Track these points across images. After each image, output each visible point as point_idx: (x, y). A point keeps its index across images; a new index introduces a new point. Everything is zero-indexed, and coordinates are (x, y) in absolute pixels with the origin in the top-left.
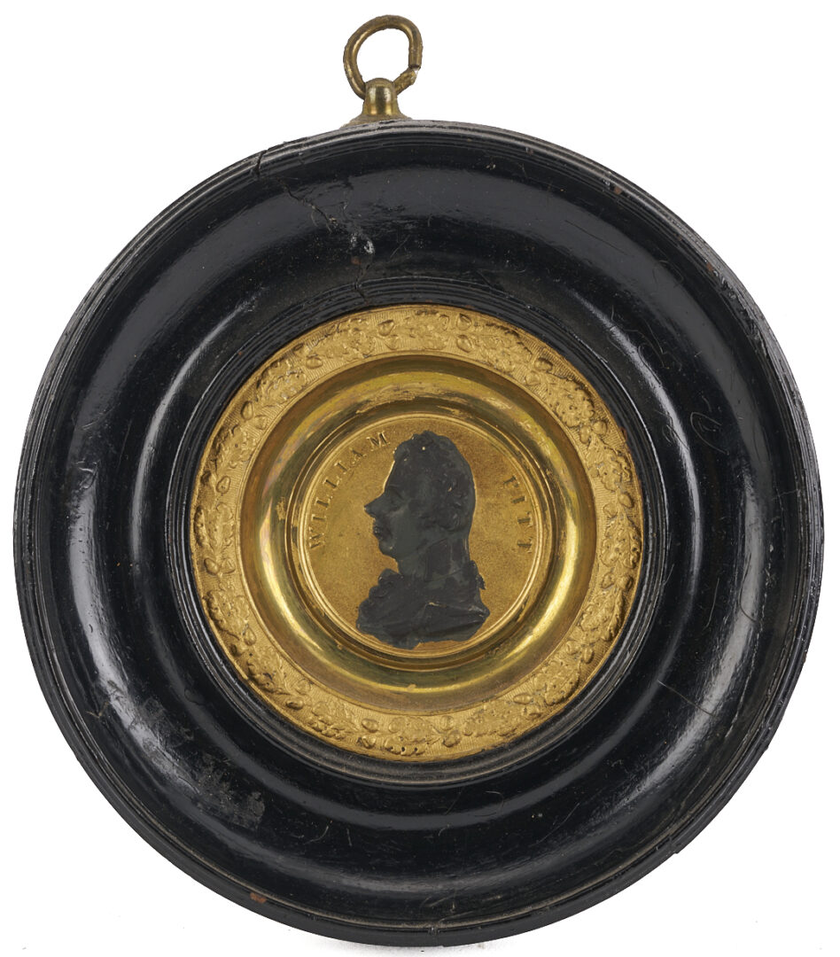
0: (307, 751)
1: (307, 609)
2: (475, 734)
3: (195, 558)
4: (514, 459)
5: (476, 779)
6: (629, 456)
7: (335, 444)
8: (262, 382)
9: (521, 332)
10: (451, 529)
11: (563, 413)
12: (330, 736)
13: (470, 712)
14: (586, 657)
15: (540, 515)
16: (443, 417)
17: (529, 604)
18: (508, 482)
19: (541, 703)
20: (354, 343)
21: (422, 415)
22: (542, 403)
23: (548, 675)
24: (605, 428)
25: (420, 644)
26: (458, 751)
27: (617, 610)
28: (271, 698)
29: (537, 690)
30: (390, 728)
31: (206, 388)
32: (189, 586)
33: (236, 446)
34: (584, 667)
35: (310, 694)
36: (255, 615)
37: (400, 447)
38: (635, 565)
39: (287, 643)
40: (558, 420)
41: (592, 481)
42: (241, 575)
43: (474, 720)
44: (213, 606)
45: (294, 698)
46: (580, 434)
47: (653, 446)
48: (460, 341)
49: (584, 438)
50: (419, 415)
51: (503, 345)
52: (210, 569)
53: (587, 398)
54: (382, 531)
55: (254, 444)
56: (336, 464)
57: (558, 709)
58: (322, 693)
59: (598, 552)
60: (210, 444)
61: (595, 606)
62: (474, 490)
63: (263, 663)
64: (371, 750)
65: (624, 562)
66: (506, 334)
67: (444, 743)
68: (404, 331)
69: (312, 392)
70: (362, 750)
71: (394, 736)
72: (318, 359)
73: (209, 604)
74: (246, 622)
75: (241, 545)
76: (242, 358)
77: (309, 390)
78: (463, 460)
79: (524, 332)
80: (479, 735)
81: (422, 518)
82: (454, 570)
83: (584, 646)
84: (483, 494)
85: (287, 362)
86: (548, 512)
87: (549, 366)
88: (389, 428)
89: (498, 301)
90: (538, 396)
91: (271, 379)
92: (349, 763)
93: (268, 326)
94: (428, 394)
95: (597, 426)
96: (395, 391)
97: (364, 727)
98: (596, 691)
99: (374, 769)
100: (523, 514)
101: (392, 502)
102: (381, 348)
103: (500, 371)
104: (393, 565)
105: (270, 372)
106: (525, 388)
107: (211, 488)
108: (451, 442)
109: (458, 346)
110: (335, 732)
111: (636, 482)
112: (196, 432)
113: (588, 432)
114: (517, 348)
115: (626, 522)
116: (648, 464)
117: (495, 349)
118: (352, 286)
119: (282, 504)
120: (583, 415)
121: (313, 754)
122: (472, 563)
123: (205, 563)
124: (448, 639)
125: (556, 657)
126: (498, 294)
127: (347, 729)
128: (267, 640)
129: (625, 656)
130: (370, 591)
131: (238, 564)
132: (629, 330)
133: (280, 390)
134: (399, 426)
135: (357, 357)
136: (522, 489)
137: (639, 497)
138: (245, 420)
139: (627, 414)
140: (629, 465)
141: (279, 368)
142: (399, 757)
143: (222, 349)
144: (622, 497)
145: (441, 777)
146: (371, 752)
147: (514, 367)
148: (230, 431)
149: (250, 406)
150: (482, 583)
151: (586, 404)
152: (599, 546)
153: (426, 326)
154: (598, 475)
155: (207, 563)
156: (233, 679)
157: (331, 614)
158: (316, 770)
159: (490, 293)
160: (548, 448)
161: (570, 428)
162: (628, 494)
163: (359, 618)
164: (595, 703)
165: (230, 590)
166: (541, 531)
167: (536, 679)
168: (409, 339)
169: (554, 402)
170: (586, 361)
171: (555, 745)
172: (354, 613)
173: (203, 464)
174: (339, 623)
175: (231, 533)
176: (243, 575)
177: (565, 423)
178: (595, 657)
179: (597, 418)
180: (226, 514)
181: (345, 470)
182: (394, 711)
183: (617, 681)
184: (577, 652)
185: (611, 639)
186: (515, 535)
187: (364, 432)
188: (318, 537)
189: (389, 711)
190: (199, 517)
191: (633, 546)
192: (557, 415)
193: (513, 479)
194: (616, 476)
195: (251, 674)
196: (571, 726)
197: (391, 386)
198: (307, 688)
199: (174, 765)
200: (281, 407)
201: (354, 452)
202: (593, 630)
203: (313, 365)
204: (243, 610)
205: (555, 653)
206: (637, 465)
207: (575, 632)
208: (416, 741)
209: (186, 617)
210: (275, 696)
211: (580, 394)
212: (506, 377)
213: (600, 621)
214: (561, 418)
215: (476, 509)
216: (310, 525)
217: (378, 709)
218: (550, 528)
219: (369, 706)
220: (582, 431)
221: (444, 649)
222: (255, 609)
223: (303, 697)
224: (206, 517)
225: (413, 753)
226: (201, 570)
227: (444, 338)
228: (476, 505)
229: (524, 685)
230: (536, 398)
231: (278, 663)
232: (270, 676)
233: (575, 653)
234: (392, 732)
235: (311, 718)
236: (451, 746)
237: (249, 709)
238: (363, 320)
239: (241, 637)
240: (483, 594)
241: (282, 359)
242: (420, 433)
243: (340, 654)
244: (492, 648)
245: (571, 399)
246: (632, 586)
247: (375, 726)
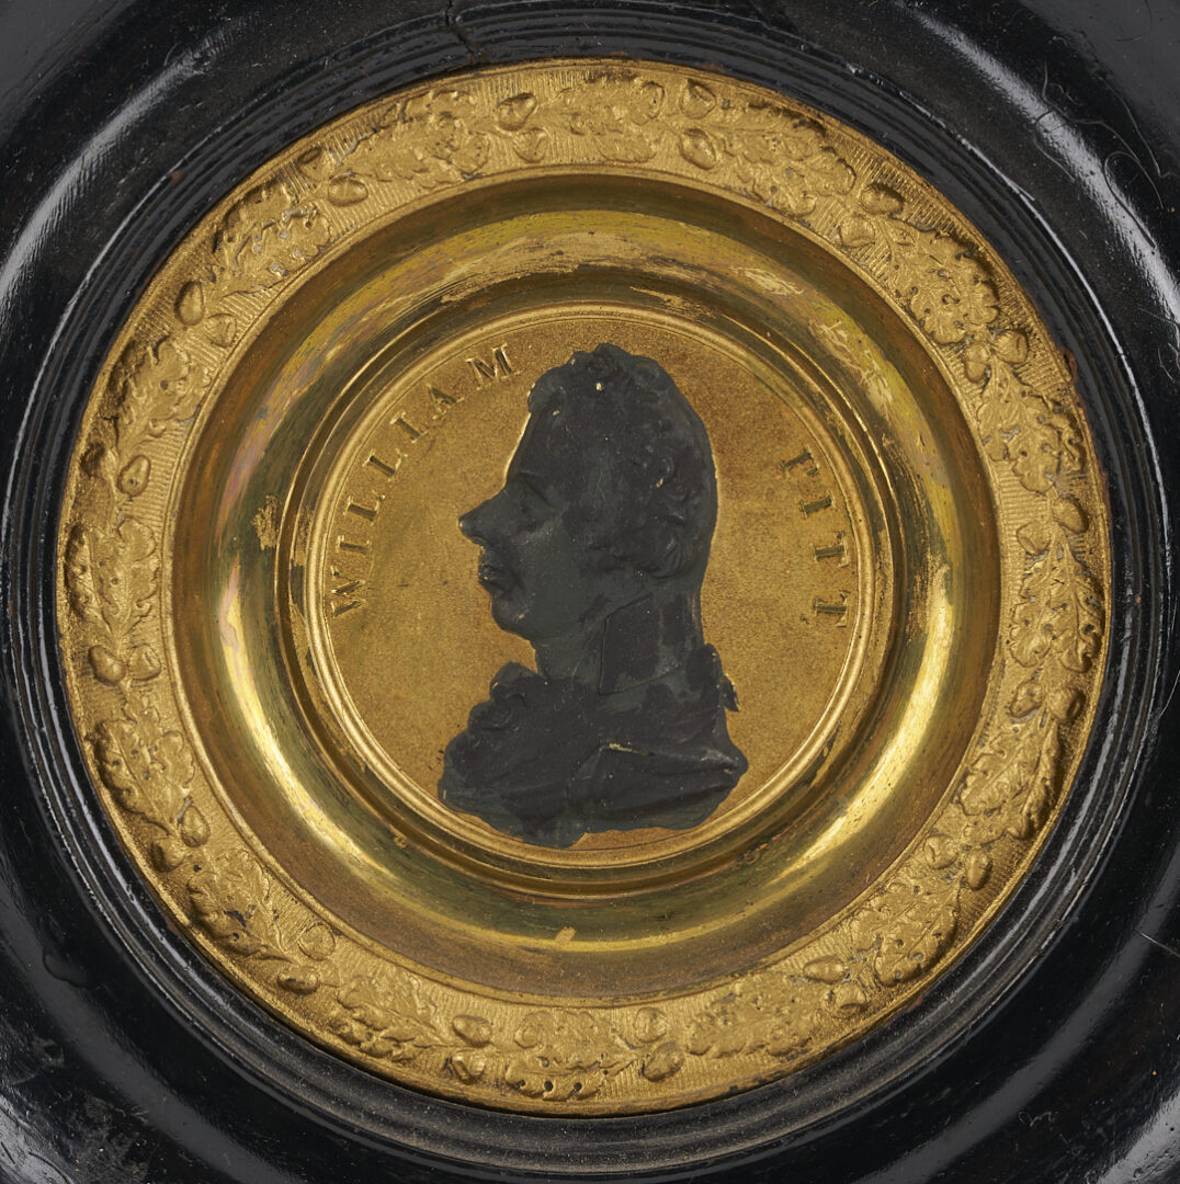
0: (327, 1096)
1: (325, 755)
2: (715, 1049)
3: (67, 645)
4: (806, 411)
5: (718, 1161)
6: (1080, 414)
7: (391, 375)
8: (225, 238)
9: (832, 124)
10: (662, 573)
11: (927, 311)
12: (379, 1055)
13: (702, 1001)
14: (973, 876)
15: (866, 540)
16: (645, 314)
17: (839, 746)
18: (793, 463)
19: (868, 980)
20: (443, 148)
21: (596, 308)
22: (878, 288)
23: (883, 916)
24: (1022, 349)
25: (586, 836)
26: (674, 1092)
27: (1045, 768)
28: (242, 967)
29: (860, 950)
30: (518, 1036)
31: (94, 257)
32: (54, 714)
33: (164, 385)
34: (969, 898)
35: (333, 958)
36: (207, 777)
37: (542, 381)
38: (1088, 664)
39: (280, 837)
40: (915, 329)
41: (990, 468)
42: (173, 685)
43: (712, 1019)
44: (110, 756)
45: (295, 967)
46: (964, 361)
47: (1138, 396)
48: (687, 143)
49: (975, 369)
50: (589, 308)
51: (788, 154)
52: (102, 670)
53: (982, 277)
54: (502, 577)
55: (206, 381)
56: (393, 421)
57: (907, 995)
58: (360, 955)
59: (1004, 632)
60: (102, 382)
61: (995, 759)
62: (714, 483)
63: (224, 888)
64: (474, 1088)
65: (1064, 656)
66: (795, 126)
67: (642, 1072)
68: (559, 120)
69: (341, 258)
70: (453, 1087)
71: (527, 1056)
72: (357, 183)
73: (99, 751)
74: (185, 792)
75: (174, 615)
76: (182, 186)
77: (333, 254)
78: (689, 413)
79: (838, 124)
80: (723, 1054)
81: (594, 548)
82: (667, 668)
83: (967, 848)
84: (735, 492)
85: (284, 189)
86: (885, 534)
87: (895, 203)
88: (518, 339)
89: (779, 55)
90: (870, 272)
91: (245, 230)
92: (424, 1123)
93: (242, 111)
94: (608, 258)
95: (1005, 342)
96: (532, 250)
97: (459, 1034)
98: (997, 959)
99: (482, 1136)
100: (827, 539)
101: (525, 510)
102: (504, 158)
103: (781, 212)
104: (525, 653)
105: (243, 215)
106: (838, 254)
107: (104, 482)
108: (662, 371)
109: (684, 155)
110: (390, 1045)
111: (1093, 470)
112: (71, 358)
113: (984, 355)
114: (820, 159)
115: (1067, 565)
116: (1127, 439)
117: (771, 163)
118: (439, 19)
119: (268, 512)
120: (972, 317)
121: (341, 1102)
122: (709, 650)
123: (90, 659)
124: (651, 826)
125: (903, 876)
126: (782, 39)
127: (419, 1039)
128: (234, 833)
129: (1067, 881)
130: (472, 713)
131: (167, 659)
132: (1083, 121)
133: (266, 256)
134: (542, 333)
135: (447, 178)
136: (824, 481)
137: (1100, 508)
138: (186, 324)
139: (1078, 319)
140: (1078, 433)
141: (263, 206)
142: (539, 1104)
143: (132, 163)
144: (1061, 507)
145: (636, 1155)
146: (473, 1093)
147: (812, 203)
148: (149, 349)
149: (197, 295)
150: (732, 695)
151: (981, 291)
152: (1005, 619)
153: (608, 107)
154: (1007, 455)
155: (96, 656)
156: (155, 931)
157: (380, 767)
158: (350, 1141)
159: (764, 37)
160: (885, 389)
161: (941, 345)
162: (1075, 501)
163: (446, 774)
164: (996, 987)
165: (148, 718)
166: (869, 578)
167: (855, 925)
168: (570, 139)
169: (906, 287)
170: (983, 197)
171: (901, 1083)
172: (434, 764)
173: (87, 428)
174: (399, 786)
175: (152, 587)
176: (179, 683)
177: (931, 335)
178: (993, 874)
179: (1005, 322)
180: (140, 544)
181: (414, 434)
182: (527, 997)
183: (1046, 939)
184: (951, 863)
185: (1030, 834)
186: (807, 584)
187: (462, 345)
188: (350, 589)
189: (516, 997)
190: (76, 550)
191: (1085, 620)
192: (912, 316)
193: (805, 456)
194: (1049, 459)
195: (196, 913)
196: (940, 1040)
197: (522, 240)
198: (326, 945)
199: (18, 1124)
200: (270, 294)
201: (437, 393)
202: (989, 812)
203: (344, 198)
204: (180, 766)
205: (901, 865)
206: (1099, 436)
207: (948, 816)
208: (579, 1068)
209: (48, 787)
210: (252, 962)
211: (967, 269)
212: (796, 226)
213: (1007, 792)
214: (921, 323)
215: (718, 524)
216: (332, 560)
217: (489, 991)
218: (890, 572)
219: (470, 986)
220: (971, 353)
221: (642, 847)
222: (207, 761)
223: (318, 967)
224: (93, 548)
225: (571, 1095)
226: (82, 674)
227: (650, 137)
228: (719, 517)
229: (829, 939)
230: (865, 276)
231: (259, 887)
232: (240, 918)
233: (948, 864)
234: (524, 1046)
235: (334, 1013)
236: (658, 1079)
237: (193, 999)
238: (462, 93)
239: (172, 827)
240: (733, 723)
241: (272, 184)
242: (589, 349)
243: (401, 857)
244: (753, 845)
245: (947, 279)
246: (1082, 711)
247: (485, 1032)
